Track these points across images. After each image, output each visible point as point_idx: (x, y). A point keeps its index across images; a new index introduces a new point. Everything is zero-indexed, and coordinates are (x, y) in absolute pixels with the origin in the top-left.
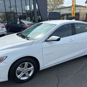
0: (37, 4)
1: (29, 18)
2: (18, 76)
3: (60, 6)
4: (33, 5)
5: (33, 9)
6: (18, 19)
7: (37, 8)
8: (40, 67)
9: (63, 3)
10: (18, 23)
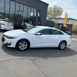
0: (39, 13)
1: (31, 22)
2: (20, 47)
3: (59, 17)
4: (36, 13)
5: (35, 16)
6: (23, 22)
7: (39, 15)
8: (30, 46)
9: (61, 15)
10: (23, 24)
